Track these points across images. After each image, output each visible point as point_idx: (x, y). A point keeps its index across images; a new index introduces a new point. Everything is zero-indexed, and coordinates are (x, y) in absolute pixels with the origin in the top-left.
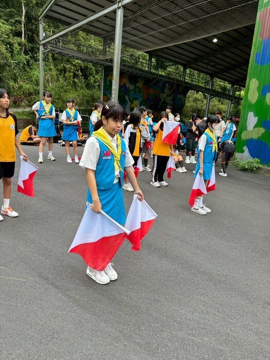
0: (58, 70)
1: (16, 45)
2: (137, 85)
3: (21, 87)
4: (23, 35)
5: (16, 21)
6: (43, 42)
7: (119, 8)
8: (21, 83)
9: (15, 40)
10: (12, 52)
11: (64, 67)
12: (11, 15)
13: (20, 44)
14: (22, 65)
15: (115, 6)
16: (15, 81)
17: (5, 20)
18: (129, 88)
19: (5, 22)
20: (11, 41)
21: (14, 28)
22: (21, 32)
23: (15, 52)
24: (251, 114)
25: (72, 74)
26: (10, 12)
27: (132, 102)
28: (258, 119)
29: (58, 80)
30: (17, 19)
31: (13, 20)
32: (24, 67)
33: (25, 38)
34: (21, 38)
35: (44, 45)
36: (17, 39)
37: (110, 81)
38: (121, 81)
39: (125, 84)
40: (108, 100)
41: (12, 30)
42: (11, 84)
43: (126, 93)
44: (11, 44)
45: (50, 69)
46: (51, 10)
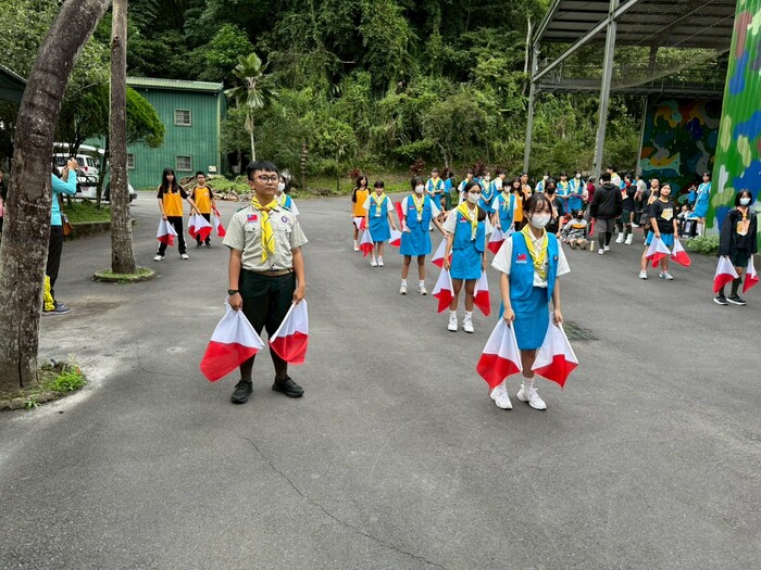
0: (582, 109)
1: (513, 86)
3: (512, 147)
4: (526, 66)
5: (517, 48)
7: (610, 23)
9: (511, 79)
10: (505, 95)
12: (512, 40)
13: (520, 81)
14: (517, 113)
15: (607, 21)
16: (505, 139)
17: (503, 50)
18: (705, 126)
19: (500, 54)
20: (505, 79)
21: (512, 59)
22: (524, 62)
23: (510, 95)
24: (723, 167)
26: (509, 37)
27: (713, 152)
28: (730, 176)
29: (579, 126)
30: (518, 44)
31: (512, 49)
34: (523, 71)
36: (517, 74)
37: (661, 118)
38: (686, 117)
39: (696, 121)
40: (653, 154)
41: (508, 63)
42: (496, 144)
43: (697, 137)
44: (504, 85)
45: (566, 112)
46: (549, 30)
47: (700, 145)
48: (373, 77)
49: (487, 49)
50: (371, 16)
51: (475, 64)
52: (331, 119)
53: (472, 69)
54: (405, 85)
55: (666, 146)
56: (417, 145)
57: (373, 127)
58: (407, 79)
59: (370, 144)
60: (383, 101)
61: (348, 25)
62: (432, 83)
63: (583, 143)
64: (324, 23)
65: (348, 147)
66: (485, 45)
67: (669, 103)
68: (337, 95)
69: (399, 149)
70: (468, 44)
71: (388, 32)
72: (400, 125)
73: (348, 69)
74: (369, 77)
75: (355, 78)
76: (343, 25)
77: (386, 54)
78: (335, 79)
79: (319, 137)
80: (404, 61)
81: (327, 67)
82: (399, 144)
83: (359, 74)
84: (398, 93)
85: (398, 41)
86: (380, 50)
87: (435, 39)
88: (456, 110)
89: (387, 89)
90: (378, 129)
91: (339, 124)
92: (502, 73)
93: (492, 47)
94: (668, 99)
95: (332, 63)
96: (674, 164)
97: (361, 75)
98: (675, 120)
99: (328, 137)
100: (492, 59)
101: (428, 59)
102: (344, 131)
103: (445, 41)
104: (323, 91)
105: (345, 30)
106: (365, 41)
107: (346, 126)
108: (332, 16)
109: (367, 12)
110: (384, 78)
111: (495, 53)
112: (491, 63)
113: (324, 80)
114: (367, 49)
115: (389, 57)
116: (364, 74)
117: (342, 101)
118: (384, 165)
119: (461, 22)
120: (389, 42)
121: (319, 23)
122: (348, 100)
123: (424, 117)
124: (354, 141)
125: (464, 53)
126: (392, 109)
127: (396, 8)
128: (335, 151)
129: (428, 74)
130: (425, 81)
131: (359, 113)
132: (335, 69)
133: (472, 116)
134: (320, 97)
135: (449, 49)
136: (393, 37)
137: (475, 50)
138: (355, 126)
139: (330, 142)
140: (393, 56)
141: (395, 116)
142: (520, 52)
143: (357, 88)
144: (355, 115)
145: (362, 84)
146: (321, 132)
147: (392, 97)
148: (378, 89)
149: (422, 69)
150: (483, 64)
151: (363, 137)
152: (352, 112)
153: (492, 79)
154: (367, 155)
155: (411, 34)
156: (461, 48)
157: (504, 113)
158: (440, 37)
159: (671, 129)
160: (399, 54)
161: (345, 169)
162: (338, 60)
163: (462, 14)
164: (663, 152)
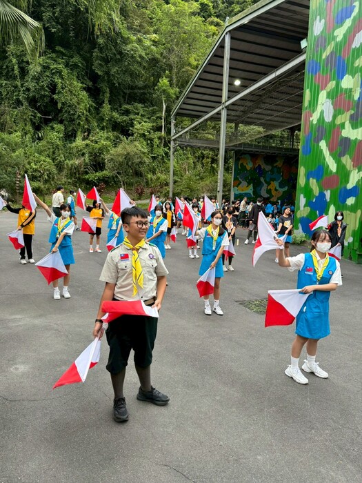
0: (195, 157)
1: (156, 141)
2: (275, 165)
3: (158, 178)
4: (163, 129)
5: (157, 117)
6: (173, 138)
7: (223, 109)
8: (159, 175)
9: (155, 136)
10: (152, 146)
11: (202, 153)
12: (153, 113)
13: (160, 138)
14: (160, 157)
15: (221, 107)
16: (154, 173)
17: (149, 118)
18: (265, 169)
19: (147, 120)
20: (152, 136)
21: (155, 124)
22: (162, 126)
23: (155, 146)
24: (302, 196)
25: (209, 160)
26: (152, 110)
27: (269, 184)
29: (195, 167)
30: (158, 115)
31: (154, 118)
32: (163, 159)
33: (165, 131)
34: (161, 132)
35: (174, 140)
36: (158, 134)
37: (242, 164)
38: (254, 163)
39: (260, 166)
40: (239, 184)
41: (153, 126)
42: (149, 176)
43: (260, 175)
44: (151, 140)
45: (188, 158)
46: (181, 109)
47: (262, 180)
48: (66, 129)
49: (139, 117)
50: (63, 88)
51: (132, 125)
52: (36, 154)
53: (131, 128)
54: (88, 135)
55: (246, 180)
56: (99, 174)
57: (67, 161)
58: (89, 131)
59: (65, 172)
60: (74, 145)
61: (47, 93)
62: (105, 135)
63: (198, 177)
64: (28, 90)
65: (50, 173)
66: (138, 114)
67: (246, 156)
68: (40, 139)
69: (87, 177)
70: (127, 112)
71: (75, 100)
72: (87, 160)
73: (47, 122)
74: (63, 128)
75: (53, 128)
76: (43, 93)
77: (74, 114)
78: (37, 128)
79: (28, 166)
80: (86, 119)
81: (31, 119)
82: (87, 173)
83: (55, 126)
84: (84, 139)
85: (82, 106)
86: (69, 112)
87: (106, 107)
88: (128, 154)
89: (75, 137)
90: (71, 162)
91: (43, 158)
92: (149, 132)
93: (142, 115)
94: (245, 154)
95: (35, 117)
96: (250, 190)
97: (57, 126)
98: (249, 166)
99: (34, 167)
100: (143, 123)
101: (102, 119)
102: (47, 164)
103: (113, 109)
104: (29, 136)
105: (44, 96)
106: (59, 105)
107: (48, 160)
108: (35, 86)
109: (59, 86)
110: (73, 130)
111: (145, 120)
112: (142, 126)
113: (29, 128)
114: (60, 111)
115: (76, 117)
116: (59, 126)
117: (43, 143)
118: (76, 186)
119: (121, 98)
120: (76, 107)
121: (24, 88)
122: (48, 142)
123: (107, 157)
124: (54, 170)
125: (125, 118)
126: (81, 150)
127: (80, 85)
128: (40, 177)
129: (103, 129)
130: (101, 133)
131: (56, 151)
132: (37, 121)
133: (138, 158)
134: (27, 139)
135: (115, 114)
136: (79, 104)
137: (132, 116)
138: (53, 159)
139: (36, 170)
140: (79, 116)
141: (83, 155)
142: (159, 121)
143: (54, 134)
144: (54, 153)
145: (58, 132)
146: (29, 163)
147: (79, 142)
148: (70, 136)
149: (98, 125)
150: (137, 126)
151: (60, 167)
152: (51, 150)
153: (144, 135)
154: (64, 180)
155: (91, 102)
156: (123, 114)
157: (152, 157)
158: (109, 106)
159: (247, 170)
160: (83, 115)
161: (48, 189)
162: (39, 115)
163: (122, 94)
164: (244, 183)
